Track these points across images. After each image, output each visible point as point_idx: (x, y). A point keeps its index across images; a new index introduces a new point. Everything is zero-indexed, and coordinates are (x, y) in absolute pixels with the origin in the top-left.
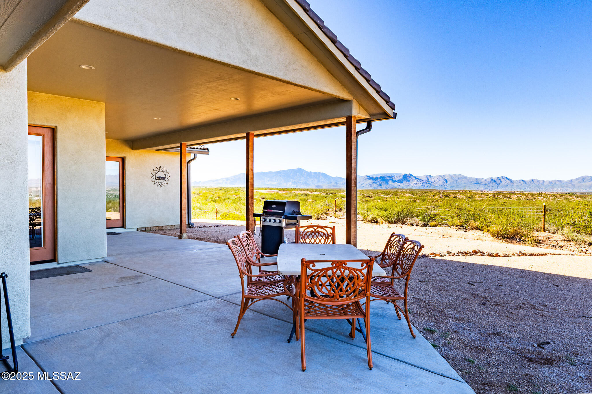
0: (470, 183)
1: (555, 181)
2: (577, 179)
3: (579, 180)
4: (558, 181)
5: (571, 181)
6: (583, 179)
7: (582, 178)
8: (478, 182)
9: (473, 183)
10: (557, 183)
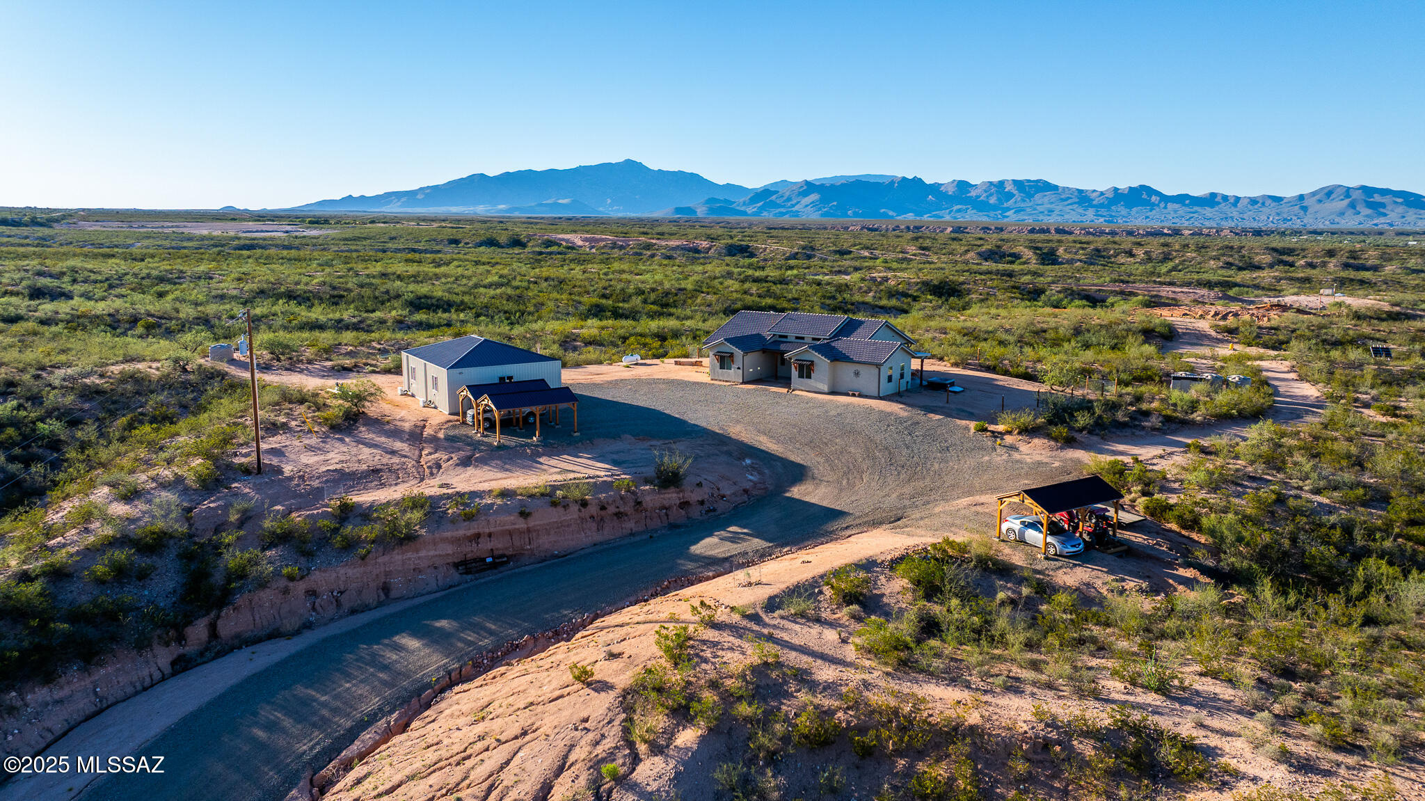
0: (1063, 200)
1: (1264, 197)
2: (1314, 194)
3: (1317, 197)
4: (1270, 197)
5: (1301, 197)
6: (1329, 193)
7: (1326, 191)
8: (1083, 198)
9: (1069, 202)
10: (1268, 202)
